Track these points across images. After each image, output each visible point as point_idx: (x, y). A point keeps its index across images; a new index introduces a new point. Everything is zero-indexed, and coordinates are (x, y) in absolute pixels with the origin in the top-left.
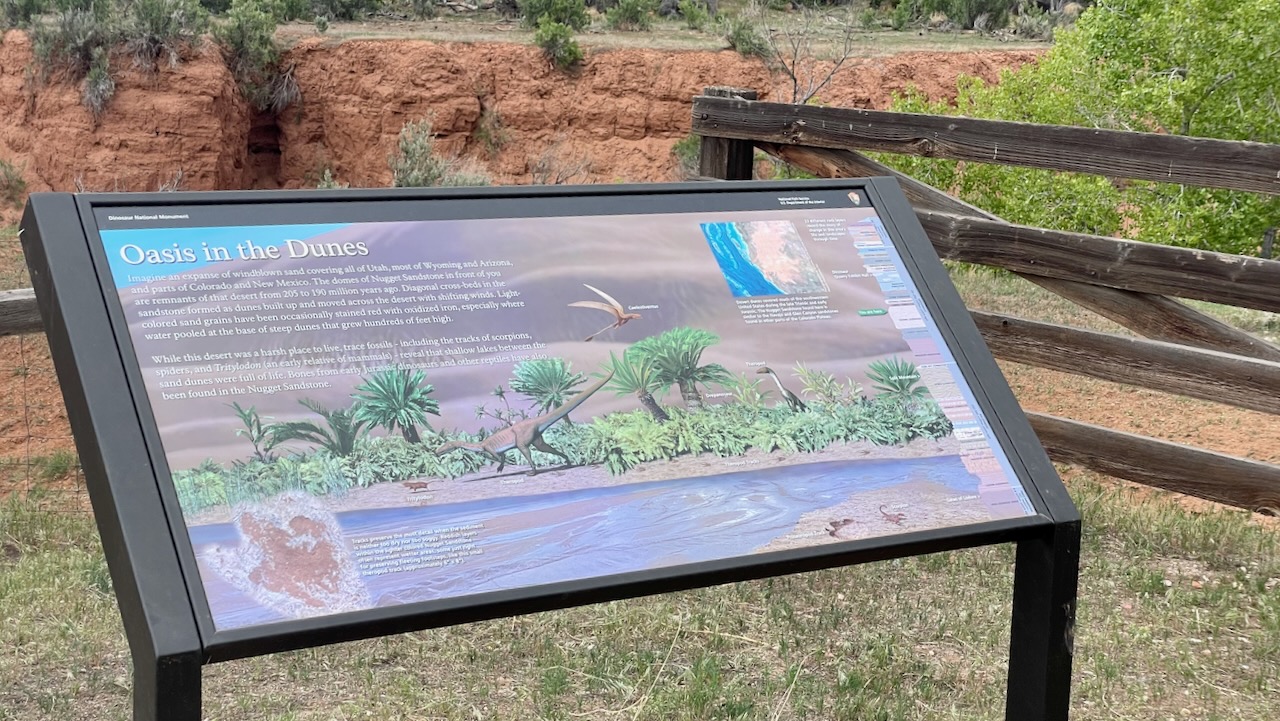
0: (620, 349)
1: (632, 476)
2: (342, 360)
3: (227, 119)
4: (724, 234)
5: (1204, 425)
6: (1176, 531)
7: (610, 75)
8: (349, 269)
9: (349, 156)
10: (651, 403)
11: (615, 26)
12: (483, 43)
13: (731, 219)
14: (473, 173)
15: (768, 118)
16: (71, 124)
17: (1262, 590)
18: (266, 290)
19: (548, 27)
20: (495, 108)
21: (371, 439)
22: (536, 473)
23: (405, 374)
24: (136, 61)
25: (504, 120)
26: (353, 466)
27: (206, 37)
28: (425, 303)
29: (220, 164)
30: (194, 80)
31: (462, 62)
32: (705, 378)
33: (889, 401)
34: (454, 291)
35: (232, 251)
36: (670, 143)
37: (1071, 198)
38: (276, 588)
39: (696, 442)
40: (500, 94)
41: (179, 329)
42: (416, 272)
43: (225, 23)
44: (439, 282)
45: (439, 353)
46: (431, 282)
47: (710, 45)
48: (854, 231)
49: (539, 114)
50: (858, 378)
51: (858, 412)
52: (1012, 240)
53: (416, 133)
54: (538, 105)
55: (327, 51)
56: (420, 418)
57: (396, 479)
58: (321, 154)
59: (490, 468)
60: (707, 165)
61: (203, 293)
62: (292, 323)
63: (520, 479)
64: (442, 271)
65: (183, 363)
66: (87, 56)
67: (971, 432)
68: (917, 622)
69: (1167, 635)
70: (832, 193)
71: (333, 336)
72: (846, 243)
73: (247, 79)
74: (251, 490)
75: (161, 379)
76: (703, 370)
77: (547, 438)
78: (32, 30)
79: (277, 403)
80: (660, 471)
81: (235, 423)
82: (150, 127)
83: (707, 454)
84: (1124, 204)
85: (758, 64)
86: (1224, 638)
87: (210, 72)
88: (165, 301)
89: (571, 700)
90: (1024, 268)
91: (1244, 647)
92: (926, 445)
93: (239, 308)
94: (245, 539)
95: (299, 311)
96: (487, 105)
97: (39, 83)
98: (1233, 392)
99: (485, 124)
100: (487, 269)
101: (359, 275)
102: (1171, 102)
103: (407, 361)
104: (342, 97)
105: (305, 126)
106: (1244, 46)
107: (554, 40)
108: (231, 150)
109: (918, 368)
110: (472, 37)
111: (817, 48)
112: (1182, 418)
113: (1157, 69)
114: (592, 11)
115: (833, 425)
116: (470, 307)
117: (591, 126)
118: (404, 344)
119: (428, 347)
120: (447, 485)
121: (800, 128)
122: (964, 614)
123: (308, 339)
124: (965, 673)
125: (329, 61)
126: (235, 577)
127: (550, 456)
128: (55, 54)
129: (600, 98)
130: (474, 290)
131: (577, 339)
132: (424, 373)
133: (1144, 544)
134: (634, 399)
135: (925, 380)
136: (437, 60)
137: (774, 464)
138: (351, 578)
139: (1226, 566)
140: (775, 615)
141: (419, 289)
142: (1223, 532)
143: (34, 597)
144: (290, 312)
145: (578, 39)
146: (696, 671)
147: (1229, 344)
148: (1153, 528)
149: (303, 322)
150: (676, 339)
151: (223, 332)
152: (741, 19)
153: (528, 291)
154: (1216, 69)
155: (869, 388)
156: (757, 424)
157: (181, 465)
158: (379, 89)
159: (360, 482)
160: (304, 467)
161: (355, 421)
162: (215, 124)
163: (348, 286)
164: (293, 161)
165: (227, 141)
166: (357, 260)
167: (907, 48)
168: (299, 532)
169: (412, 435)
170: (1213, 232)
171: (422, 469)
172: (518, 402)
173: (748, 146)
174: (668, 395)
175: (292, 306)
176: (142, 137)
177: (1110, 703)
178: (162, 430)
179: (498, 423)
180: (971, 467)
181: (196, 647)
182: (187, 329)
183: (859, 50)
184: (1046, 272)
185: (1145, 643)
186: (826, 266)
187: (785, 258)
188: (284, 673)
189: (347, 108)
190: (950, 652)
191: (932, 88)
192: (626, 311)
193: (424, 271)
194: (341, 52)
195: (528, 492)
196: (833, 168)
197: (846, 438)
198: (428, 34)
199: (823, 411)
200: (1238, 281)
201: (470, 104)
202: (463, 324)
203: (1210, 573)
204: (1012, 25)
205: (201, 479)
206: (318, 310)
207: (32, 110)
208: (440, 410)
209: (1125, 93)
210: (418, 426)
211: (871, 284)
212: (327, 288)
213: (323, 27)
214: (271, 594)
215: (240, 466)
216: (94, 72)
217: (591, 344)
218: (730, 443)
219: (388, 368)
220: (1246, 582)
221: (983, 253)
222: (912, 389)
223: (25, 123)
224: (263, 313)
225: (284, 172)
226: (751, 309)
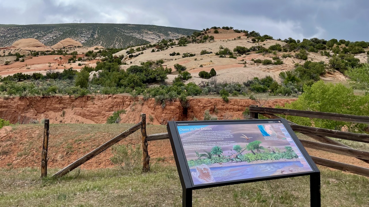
0: (248, 144)
1: (251, 163)
2: (209, 145)
3: (180, 109)
4: (261, 127)
5: (331, 157)
6: (330, 174)
7: (233, 103)
8: (209, 132)
9: (196, 114)
10: (253, 152)
11: (233, 96)
12: (215, 99)
13: (262, 125)
14: (214, 117)
15: (260, 109)
16: (160, 110)
17: (346, 184)
18: (198, 135)
19: (224, 96)
20: (217, 107)
21: (214, 156)
22: (237, 162)
23: (218, 147)
24: (168, 102)
25: (218, 109)
26: (211, 161)
27: (178, 98)
28: (220, 137)
29: (179, 116)
30: (176, 104)
31: (212, 101)
32: (260, 148)
33: (288, 152)
34: (224, 135)
35: (194, 129)
36: (242, 112)
37: (304, 121)
38: (202, 179)
39: (260, 158)
40: (217, 105)
41: (187, 140)
42: (218, 132)
43: (180, 96)
44: (222, 134)
45: (222, 144)
46: (220, 134)
47: (247, 98)
48: (280, 127)
49: (223, 108)
50: (283, 149)
51: (284, 154)
52: (299, 127)
53: (207, 111)
54: (223, 107)
55: (193, 100)
56: (220, 154)
57: (217, 163)
58: (193, 114)
59: (230, 161)
60: (251, 116)
61: (190, 135)
62: (202, 139)
63: (235, 163)
64: (221, 132)
65: (188, 145)
66: (162, 101)
67: (301, 157)
68: (291, 188)
69: (332, 191)
70: (276, 121)
71: (208, 141)
72: (279, 128)
73: (183, 104)
74: (198, 164)
75: (185, 147)
76: (260, 147)
77: (238, 157)
78: (155, 98)
79: (201, 151)
80: (255, 162)
81: (195, 154)
82: (170, 111)
83: (262, 160)
84: (312, 122)
85: (254, 101)
86: (341, 191)
87: (178, 103)
88: (186, 136)
89: (238, 198)
90: (301, 132)
91: (344, 193)
92: (294, 159)
93: (195, 137)
94: (197, 171)
95: (203, 138)
96: (215, 107)
97: (156, 105)
98: (337, 152)
99: (215, 110)
100: (228, 132)
101: (211, 133)
102: (318, 107)
103: (218, 145)
104: (196, 106)
105: (190, 110)
106: (328, 98)
107: (225, 98)
108: (180, 114)
109: (292, 147)
110: (213, 98)
111: (263, 99)
112: (327, 155)
113: (315, 102)
114: (230, 94)
115: (280, 156)
116: (226, 137)
117: (230, 110)
118: (217, 143)
119: (221, 143)
120: (225, 164)
121: (265, 111)
122: (298, 187)
123: (204, 142)
124: (300, 196)
125: (194, 101)
126: (196, 177)
127: (239, 160)
128: (158, 101)
129: (231, 106)
130: (226, 135)
131: (242, 142)
132: (220, 147)
133: (325, 176)
134: (250, 151)
135: (293, 149)
136: (208, 101)
137: (272, 162)
138: (212, 177)
139: (339, 180)
140: (268, 186)
141: (219, 135)
142: (338, 174)
143: (159, 179)
144: (202, 138)
145: (228, 98)
146: (257, 194)
147: (336, 144)
148: (327, 173)
149: (204, 139)
150: (255, 142)
151: (193, 140)
152: (251, 94)
153: (234, 135)
154: (324, 102)
155: (285, 150)
156: (269, 155)
157: (188, 159)
158: (201, 105)
159: (213, 163)
160: (205, 160)
161: (211, 154)
162: (178, 110)
163: (209, 134)
164: (189, 115)
165: (180, 112)
166: (210, 130)
167: (276, 98)
168: (205, 170)
169: (219, 156)
170: (327, 126)
171: (221, 161)
172: (234, 151)
173: (257, 113)
174: (255, 151)
175: (202, 137)
176: (169, 112)
177: (324, 202)
178: (186, 155)
179: (231, 154)
180: (302, 163)
181: (191, 187)
182: (188, 140)
183: (269, 99)
184: (305, 132)
185: (328, 192)
186: (276, 132)
187: (270, 131)
188: (195, 192)
189: (196, 108)
190: (297, 193)
191: (280, 104)
192: (248, 138)
193: (219, 132)
194: (195, 100)
195: (236, 165)
196: (270, 117)
197: (282, 158)
198: (207, 97)
199: (278, 154)
200: (336, 134)
201: (213, 107)
202: (225, 140)
203: (337, 181)
204: (291, 95)
205: (191, 162)
206: (206, 137)
207: (155, 109)
208: (223, 152)
209: (311, 105)
210: (220, 155)
211: (283, 134)
212: (207, 134)
213: (193, 96)
214: (201, 180)
215: (196, 160)
216: (163, 103)
217: (244, 143)
218: (265, 158)
219: (215, 146)
220: (343, 182)
221: (295, 129)
222: (291, 150)
223: (154, 110)
224: (198, 138)
225: (188, 117)
226: (266, 138)
